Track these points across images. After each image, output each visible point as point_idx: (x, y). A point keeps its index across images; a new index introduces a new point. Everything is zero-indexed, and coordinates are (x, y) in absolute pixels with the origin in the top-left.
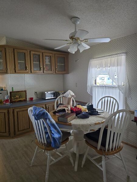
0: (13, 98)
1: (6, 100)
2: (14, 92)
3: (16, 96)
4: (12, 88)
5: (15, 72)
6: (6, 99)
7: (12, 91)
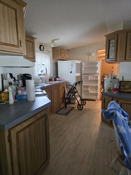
0: (122, 88)
1: (116, 89)
2: (124, 81)
3: (126, 86)
4: (123, 77)
5: (125, 59)
6: (115, 87)
7: (122, 80)
